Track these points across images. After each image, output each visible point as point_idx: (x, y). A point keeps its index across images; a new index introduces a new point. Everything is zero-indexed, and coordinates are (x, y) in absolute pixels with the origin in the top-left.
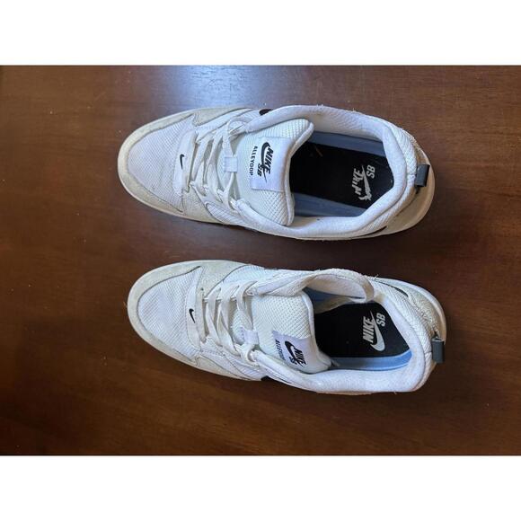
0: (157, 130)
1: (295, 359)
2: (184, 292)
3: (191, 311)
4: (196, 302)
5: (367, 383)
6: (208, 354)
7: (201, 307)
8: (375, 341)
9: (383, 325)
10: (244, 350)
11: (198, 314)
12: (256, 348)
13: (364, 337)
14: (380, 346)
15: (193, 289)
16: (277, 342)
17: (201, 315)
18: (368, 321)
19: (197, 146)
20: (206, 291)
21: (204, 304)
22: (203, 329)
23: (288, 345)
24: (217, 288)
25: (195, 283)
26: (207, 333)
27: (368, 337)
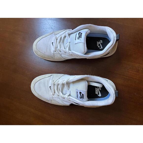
0: (44, 37)
1: (81, 97)
2: (48, 82)
3: (50, 87)
4: (52, 84)
5: (99, 104)
6: (55, 99)
7: (53, 86)
8: (99, 94)
9: (101, 90)
10: (66, 96)
11: (52, 87)
12: (70, 95)
13: (96, 93)
14: (100, 95)
15: (51, 81)
16: (77, 92)
17: (53, 88)
18: (97, 89)
19: (57, 39)
20: (55, 81)
21: (54, 85)
22: (54, 92)
23: (80, 93)
24: (58, 80)
25: (51, 79)
26: (55, 93)
27: (97, 93)
